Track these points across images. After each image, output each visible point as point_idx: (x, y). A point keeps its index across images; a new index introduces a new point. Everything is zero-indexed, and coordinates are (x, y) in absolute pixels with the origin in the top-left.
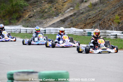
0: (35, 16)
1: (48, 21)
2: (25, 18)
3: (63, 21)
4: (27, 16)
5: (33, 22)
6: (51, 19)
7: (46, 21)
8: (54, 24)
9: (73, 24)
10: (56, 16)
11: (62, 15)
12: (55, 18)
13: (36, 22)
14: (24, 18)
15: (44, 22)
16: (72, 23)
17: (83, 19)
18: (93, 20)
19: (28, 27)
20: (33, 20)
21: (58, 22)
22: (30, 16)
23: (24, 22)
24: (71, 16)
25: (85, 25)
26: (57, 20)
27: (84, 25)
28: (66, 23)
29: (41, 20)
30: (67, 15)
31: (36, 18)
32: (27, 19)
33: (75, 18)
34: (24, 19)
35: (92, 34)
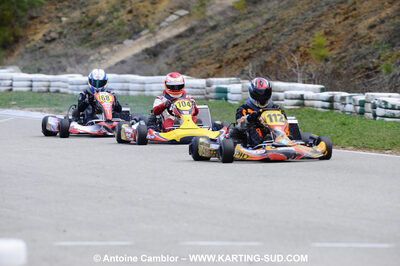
0: (65, 37)
1: (106, 53)
2: (32, 43)
3: (153, 53)
4: (39, 36)
5: (58, 56)
6: (115, 47)
7: (99, 53)
8: (123, 62)
9: (184, 63)
10: (130, 38)
11: (151, 35)
12: (127, 42)
13: (66, 55)
14: (29, 42)
15: (92, 58)
16: (180, 59)
17: (215, 46)
18: (246, 50)
19: (39, 71)
20: (57, 48)
21: (136, 56)
22: (48, 38)
23: (27, 56)
24: (179, 36)
25: (220, 67)
26: (132, 48)
27: (218, 65)
28: (162, 61)
29: (82, 51)
30: (165, 34)
31: (66, 45)
32: (38, 46)
33: (191, 43)
34: (28, 46)
35: (229, 95)
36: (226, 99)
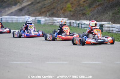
1: (7, 10)
3: (21, 10)
6: (10, 8)
8: (12, 13)
11: (20, 5)
12: (13, 7)
17: (39, 8)
18: (48, 9)
21: (16, 11)
24: (29, 5)
25: (40, 14)
28: (23, 12)
30: (25, 4)
33: (32, 7)
35: (41, 22)
36: (40, 23)
